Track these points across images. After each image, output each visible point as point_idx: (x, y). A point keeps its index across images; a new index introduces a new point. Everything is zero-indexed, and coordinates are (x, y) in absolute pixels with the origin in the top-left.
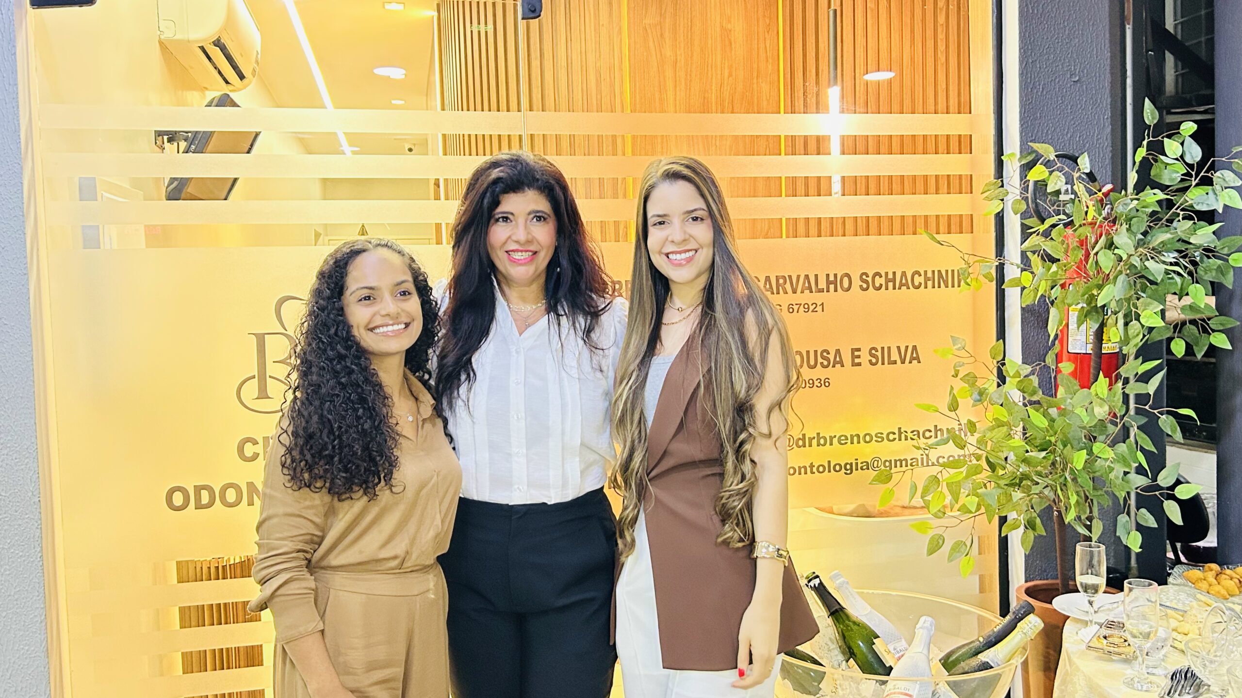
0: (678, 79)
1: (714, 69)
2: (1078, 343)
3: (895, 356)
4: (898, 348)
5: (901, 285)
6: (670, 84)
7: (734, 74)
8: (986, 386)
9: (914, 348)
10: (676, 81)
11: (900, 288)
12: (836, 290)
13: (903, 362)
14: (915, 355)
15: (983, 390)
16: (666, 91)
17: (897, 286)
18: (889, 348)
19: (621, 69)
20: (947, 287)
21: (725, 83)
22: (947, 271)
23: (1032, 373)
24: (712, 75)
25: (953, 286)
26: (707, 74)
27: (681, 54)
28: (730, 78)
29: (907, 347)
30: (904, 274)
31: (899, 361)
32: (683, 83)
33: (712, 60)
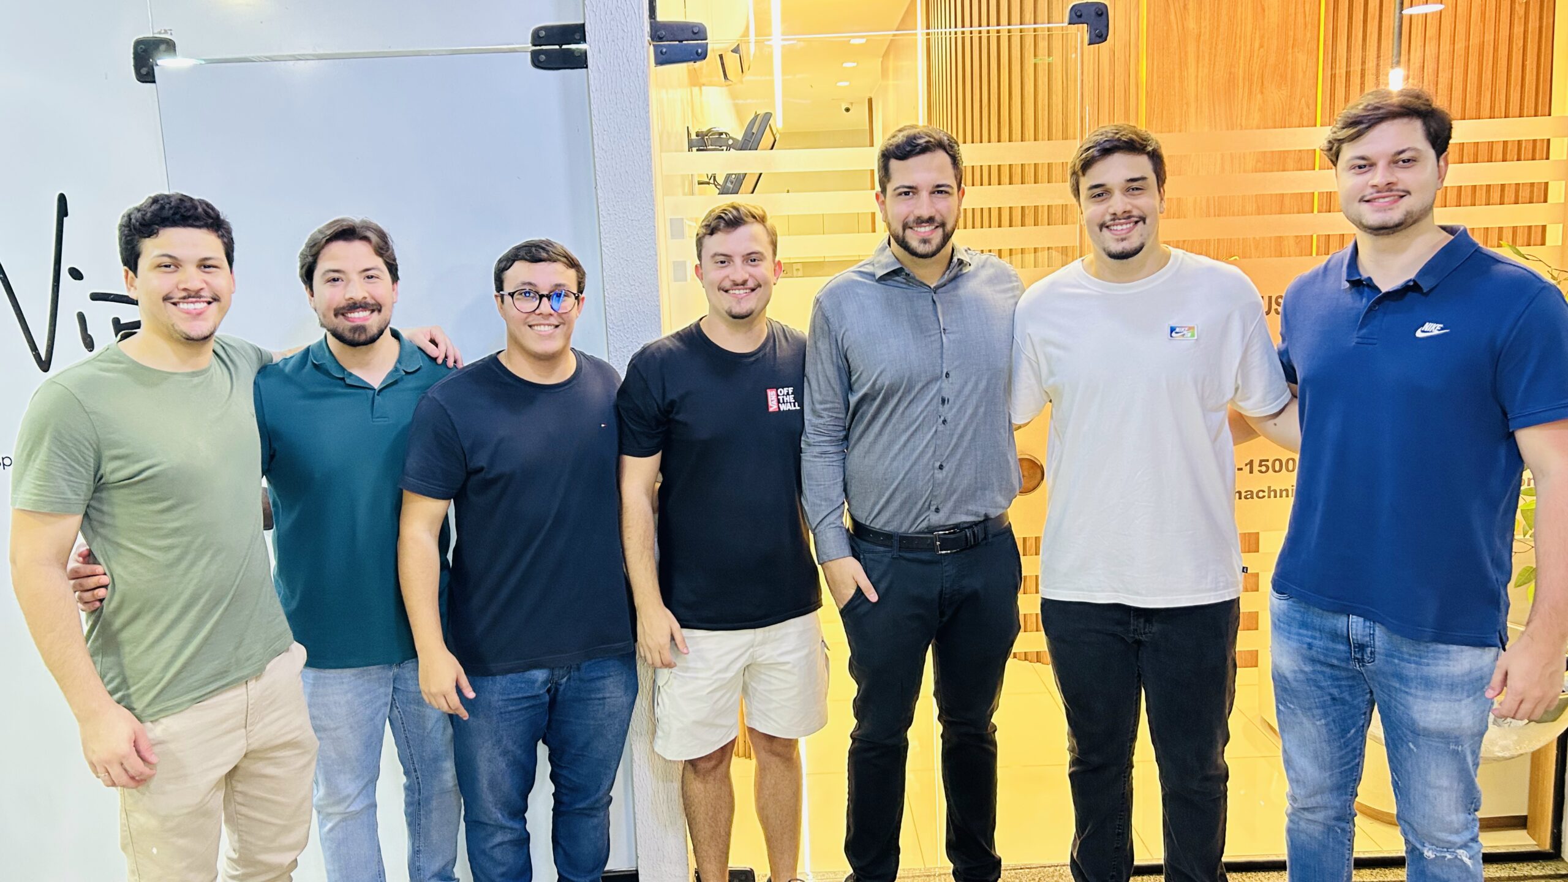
6: (1191, 60)
7: (1266, 44)
10: (1199, 58)
16: (1187, 68)
21: (1256, 54)
24: (1240, 48)
26: (1235, 46)
27: (1206, 26)
32: (1207, 58)
33: (1241, 29)
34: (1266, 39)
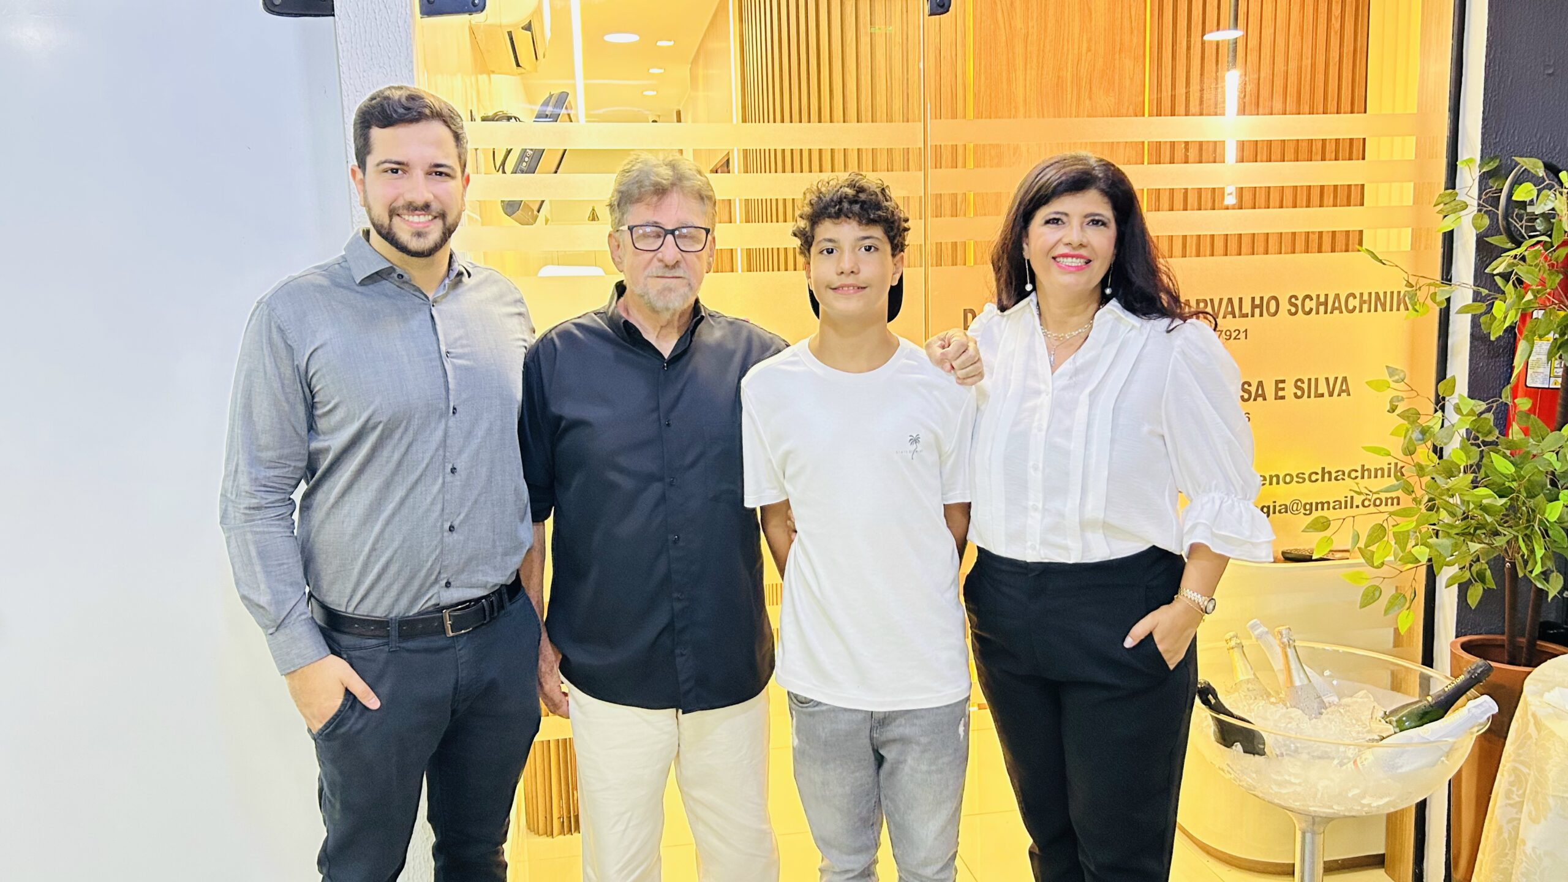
0: (1029, 56)
1: (1070, 43)
2: (1539, 377)
3: (1323, 388)
4: (1327, 379)
5: (1334, 309)
6: (1019, 62)
7: (1093, 48)
8: (1430, 424)
9: (1345, 379)
10: (1026, 60)
11: (1332, 312)
12: (1261, 315)
13: (1331, 395)
14: (1344, 388)
15: (1426, 428)
16: (1015, 71)
17: (1329, 311)
18: (1317, 380)
19: (964, 45)
20: (1384, 310)
21: (1083, 58)
22: (1385, 293)
23: (1488, 410)
24: (1068, 50)
25: (1391, 310)
26: (1063, 48)
27: (1033, 27)
28: (1089, 54)
29: (1336, 378)
30: (1337, 296)
31: (1326, 394)
32: (1035, 61)
33: (1069, 33)
34: (1093, 42)
